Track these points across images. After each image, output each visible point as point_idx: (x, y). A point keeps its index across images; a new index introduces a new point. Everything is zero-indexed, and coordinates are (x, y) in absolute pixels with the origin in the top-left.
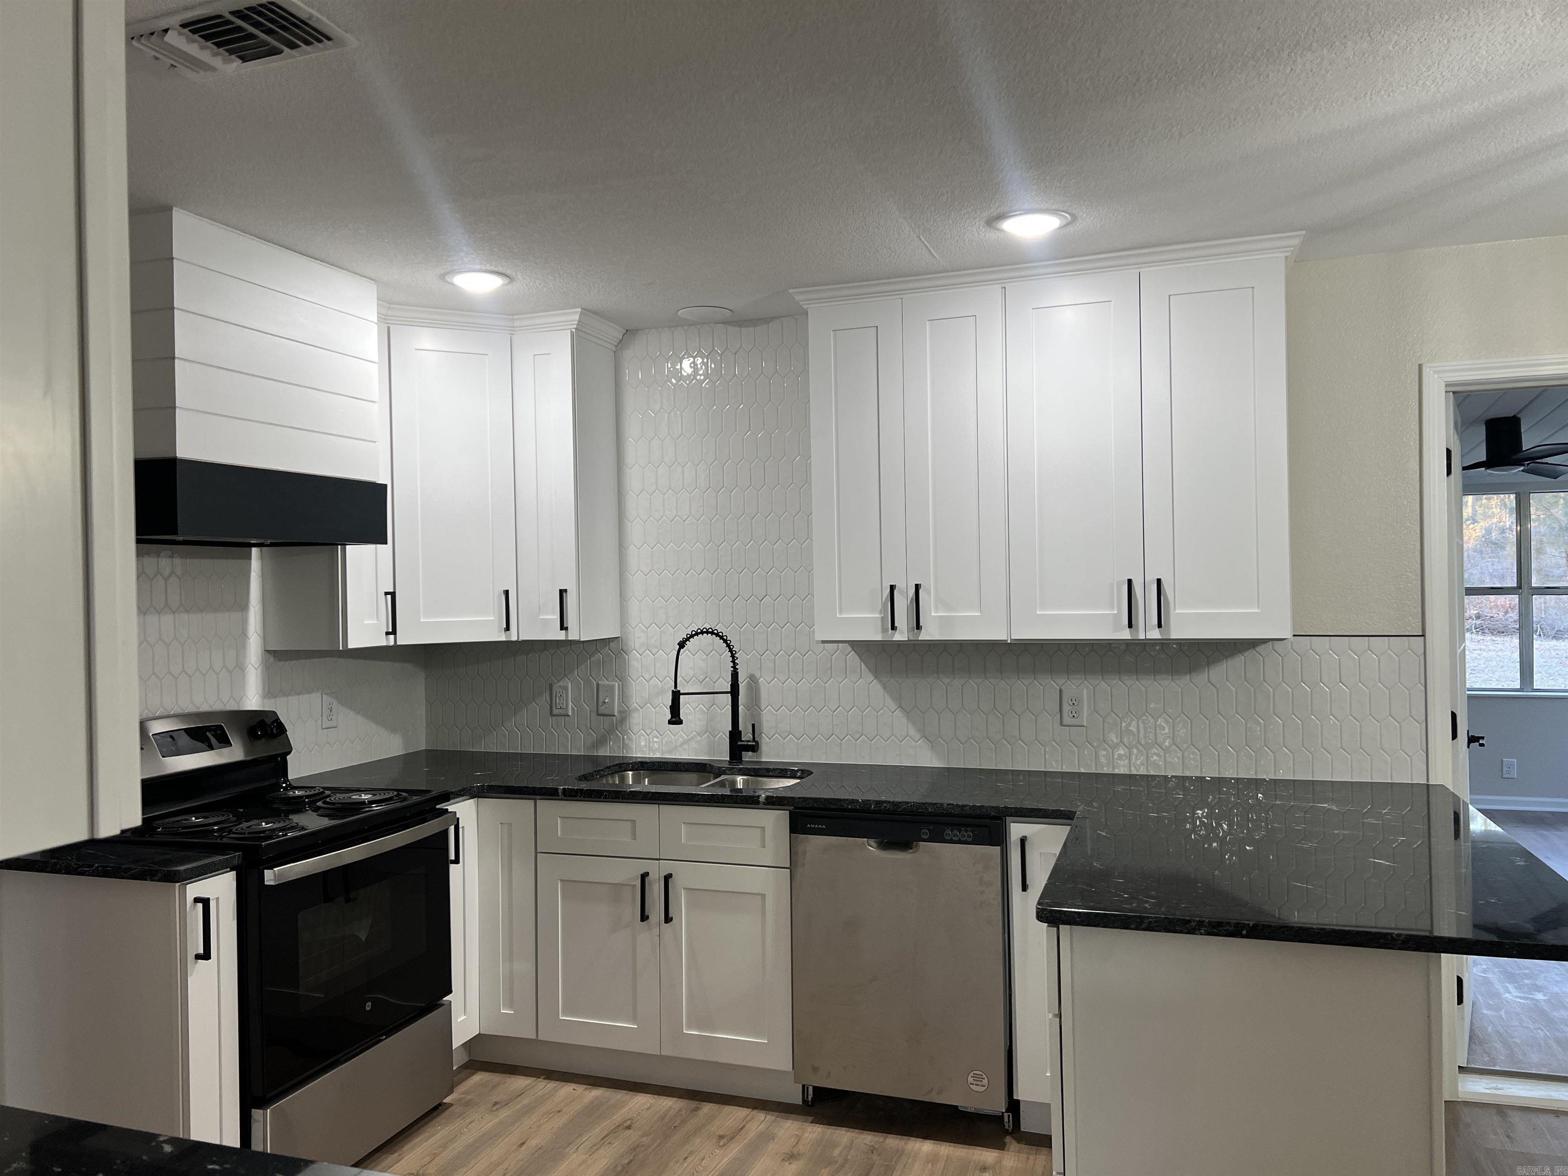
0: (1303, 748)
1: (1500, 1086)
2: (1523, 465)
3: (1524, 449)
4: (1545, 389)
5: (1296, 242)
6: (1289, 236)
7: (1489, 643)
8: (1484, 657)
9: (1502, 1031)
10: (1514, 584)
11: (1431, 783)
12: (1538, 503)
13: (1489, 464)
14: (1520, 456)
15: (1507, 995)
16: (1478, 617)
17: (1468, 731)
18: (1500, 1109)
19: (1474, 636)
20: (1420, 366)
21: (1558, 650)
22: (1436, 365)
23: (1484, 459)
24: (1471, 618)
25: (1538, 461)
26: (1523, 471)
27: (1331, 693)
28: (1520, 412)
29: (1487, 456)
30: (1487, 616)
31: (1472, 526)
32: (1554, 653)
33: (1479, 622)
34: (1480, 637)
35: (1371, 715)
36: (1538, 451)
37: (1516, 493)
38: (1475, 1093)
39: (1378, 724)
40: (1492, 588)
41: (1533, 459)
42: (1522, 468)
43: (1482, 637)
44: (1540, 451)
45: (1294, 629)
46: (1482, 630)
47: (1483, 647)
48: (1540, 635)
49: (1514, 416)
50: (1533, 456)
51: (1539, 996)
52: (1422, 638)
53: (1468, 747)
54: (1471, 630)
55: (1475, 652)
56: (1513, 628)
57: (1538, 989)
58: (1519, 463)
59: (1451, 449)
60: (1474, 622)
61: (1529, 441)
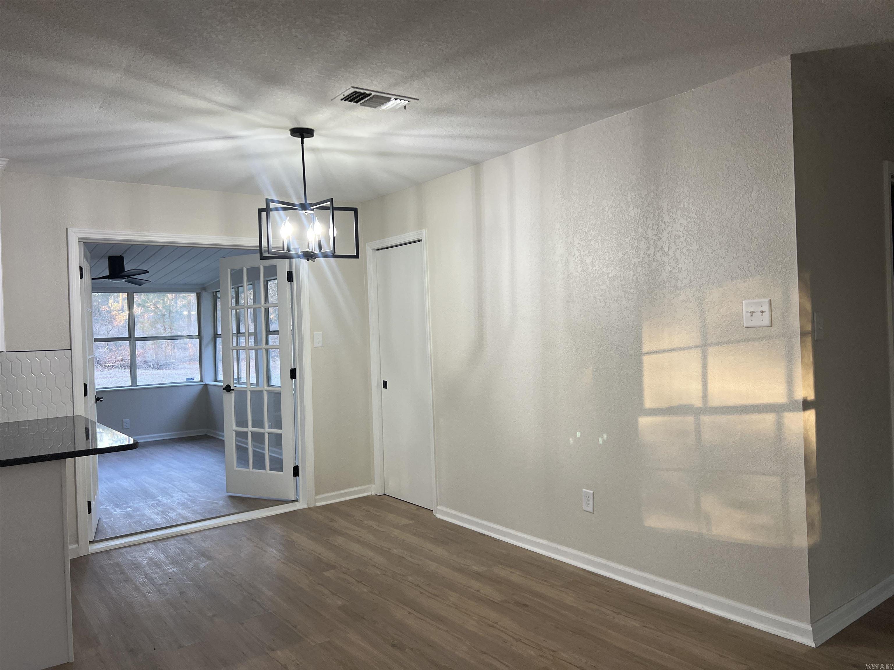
0: (13, 407)
1: (107, 544)
2: (125, 278)
3: (125, 271)
4: (132, 245)
5: (5, 163)
6: (3, 160)
7: (127, 373)
8: (124, 380)
9: (111, 525)
10: (127, 336)
11: (75, 415)
12: (137, 298)
13: (109, 277)
14: (123, 274)
15: (115, 512)
16: (122, 360)
17: (96, 396)
18: (107, 552)
19: (120, 370)
20: (67, 229)
21: (160, 374)
22: (74, 229)
23: (108, 274)
24: (118, 361)
25: (131, 277)
26: (125, 281)
27: (27, 378)
28: (123, 254)
29: (109, 272)
30: (126, 360)
31: (121, 314)
32: (157, 376)
33: (123, 363)
34: (123, 370)
35: (47, 387)
36: (131, 272)
37: (127, 293)
38: (96, 549)
39: (50, 391)
40: (117, 338)
41: (129, 276)
42: (125, 280)
43: (124, 370)
44: (132, 272)
45: (7, 346)
46: (124, 367)
47: (124, 375)
48: (152, 368)
49: (121, 256)
50: (128, 274)
51: (129, 509)
52: (70, 351)
53: (96, 403)
54: (119, 367)
55: (120, 378)
56: (140, 365)
57: (128, 507)
58: (123, 277)
59: (83, 267)
60: (120, 363)
61: (127, 267)
